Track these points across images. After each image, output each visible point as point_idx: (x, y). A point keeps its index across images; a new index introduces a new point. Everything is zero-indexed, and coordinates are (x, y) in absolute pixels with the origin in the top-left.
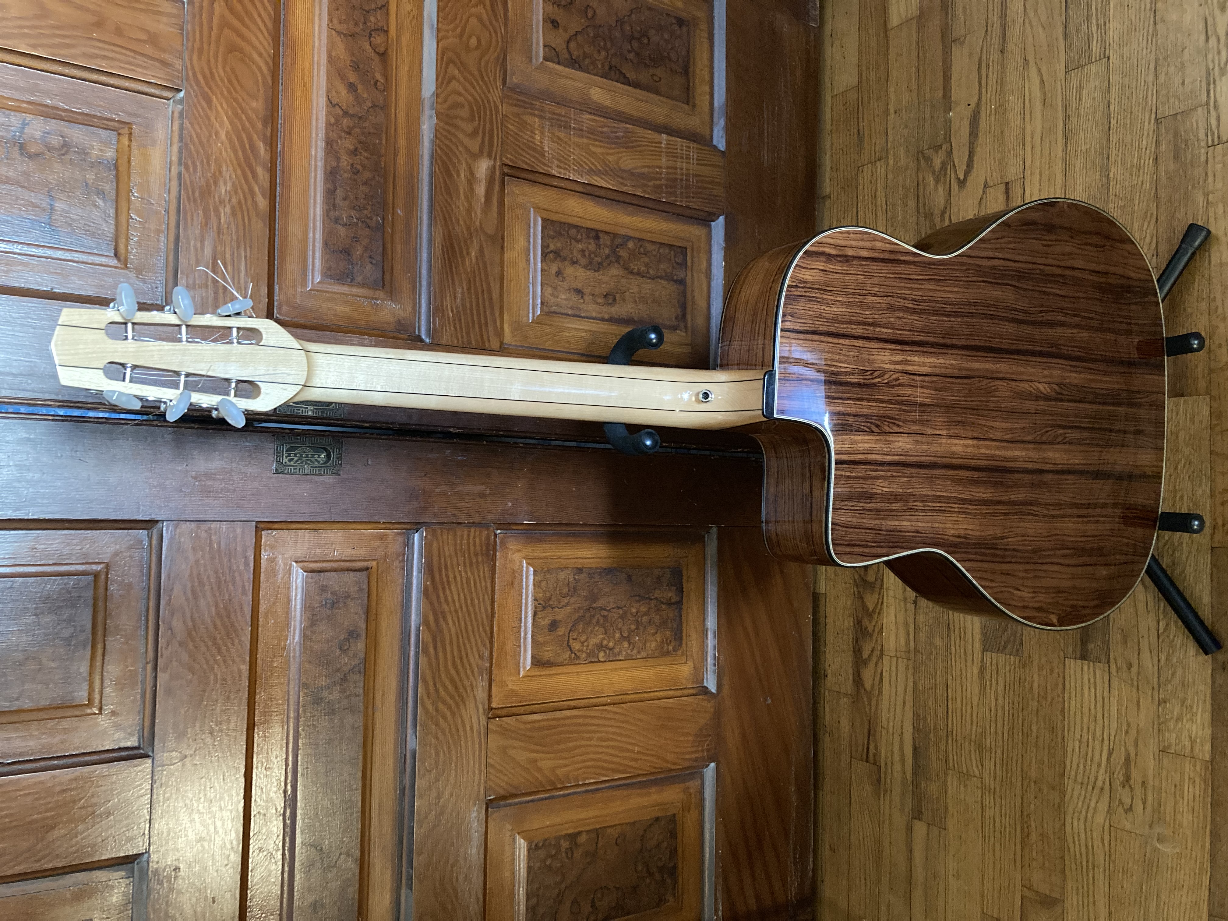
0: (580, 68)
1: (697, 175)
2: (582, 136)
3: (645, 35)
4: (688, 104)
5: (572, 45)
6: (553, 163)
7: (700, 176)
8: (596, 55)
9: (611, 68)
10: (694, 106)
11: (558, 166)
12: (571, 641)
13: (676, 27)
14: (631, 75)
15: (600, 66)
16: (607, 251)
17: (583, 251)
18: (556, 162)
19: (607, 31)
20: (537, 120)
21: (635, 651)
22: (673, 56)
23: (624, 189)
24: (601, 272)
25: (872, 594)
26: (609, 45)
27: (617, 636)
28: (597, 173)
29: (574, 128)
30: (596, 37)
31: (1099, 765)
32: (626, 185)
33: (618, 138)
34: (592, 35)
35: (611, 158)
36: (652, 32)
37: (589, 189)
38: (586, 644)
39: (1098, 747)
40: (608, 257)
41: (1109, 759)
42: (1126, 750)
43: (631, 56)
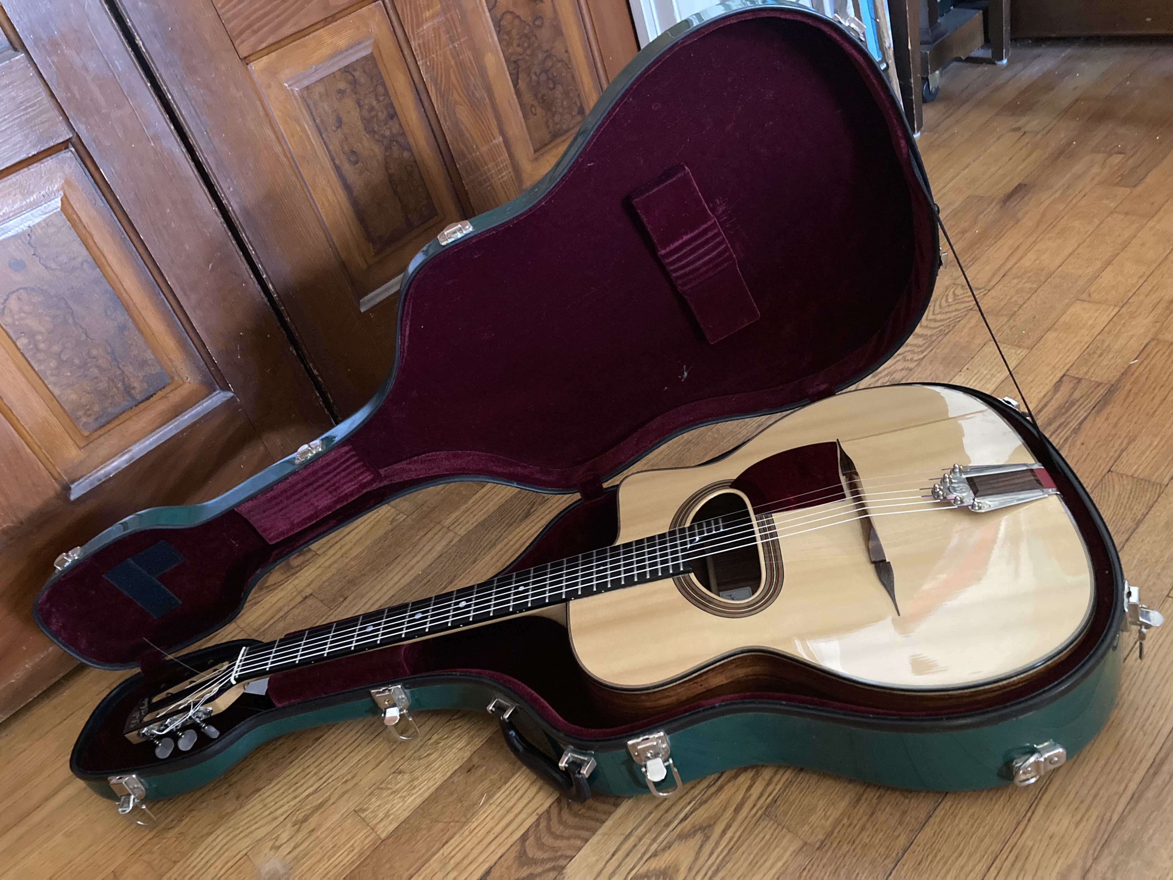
1: (493, 188)
4: (536, 151)
5: (509, 16)
6: (419, 39)
7: (495, 190)
10: (536, 159)
11: (419, 45)
12: (14, 296)
13: (576, 109)
14: (522, 84)
15: (510, 51)
16: (387, 133)
17: (372, 109)
18: (421, 41)
19: (536, 45)
20: (439, 7)
21: (53, 379)
22: (557, 118)
23: (442, 121)
24: (368, 136)
26: (529, 52)
27: (56, 348)
28: (438, 89)
29: (455, 47)
30: (526, 36)
32: (446, 121)
33: (473, 93)
34: (526, 32)
35: (456, 95)
36: (559, 88)
37: (421, 87)
38: (23, 315)
40: (384, 136)
42: (330, 796)
43: (534, 78)
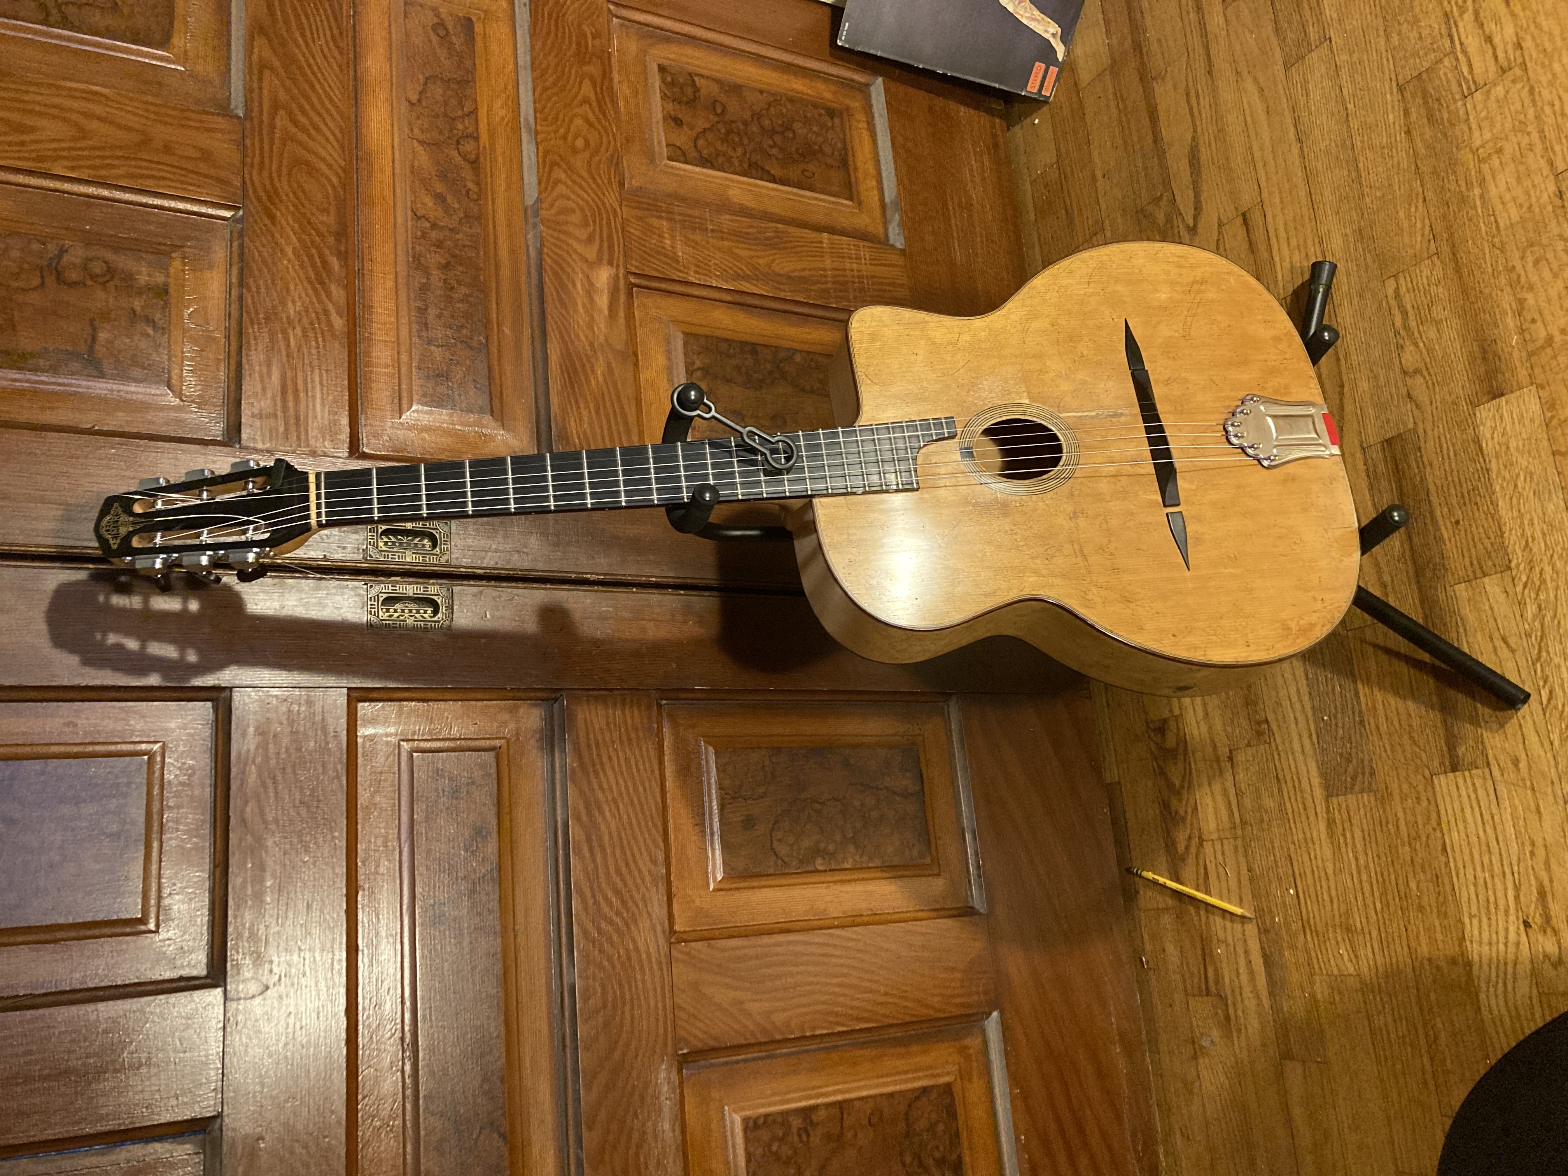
0: (713, 167)
1: (872, 277)
2: (723, 239)
3: (788, 127)
4: (851, 199)
5: (701, 142)
6: (689, 269)
7: (875, 277)
8: (731, 152)
9: (750, 165)
10: (860, 203)
11: (696, 272)
12: (775, 844)
13: (827, 118)
14: (777, 171)
15: (737, 164)
16: (769, 366)
17: (738, 368)
18: (693, 268)
19: (742, 127)
20: (665, 223)
21: (865, 858)
22: (827, 149)
23: (782, 295)
24: (764, 391)
25: (1175, 764)
26: (746, 141)
27: (838, 837)
28: (746, 278)
29: (713, 231)
30: (728, 133)
31: (1507, 912)
32: (784, 291)
33: (767, 239)
34: (723, 131)
35: (761, 261)
36: (797, 126)
37: (738, 298)
38: (795, 847)
39: (1499, 886)
40: (770, 373)
41: (1517, 898)
42: (1536, 878)
43: (774, 151)
